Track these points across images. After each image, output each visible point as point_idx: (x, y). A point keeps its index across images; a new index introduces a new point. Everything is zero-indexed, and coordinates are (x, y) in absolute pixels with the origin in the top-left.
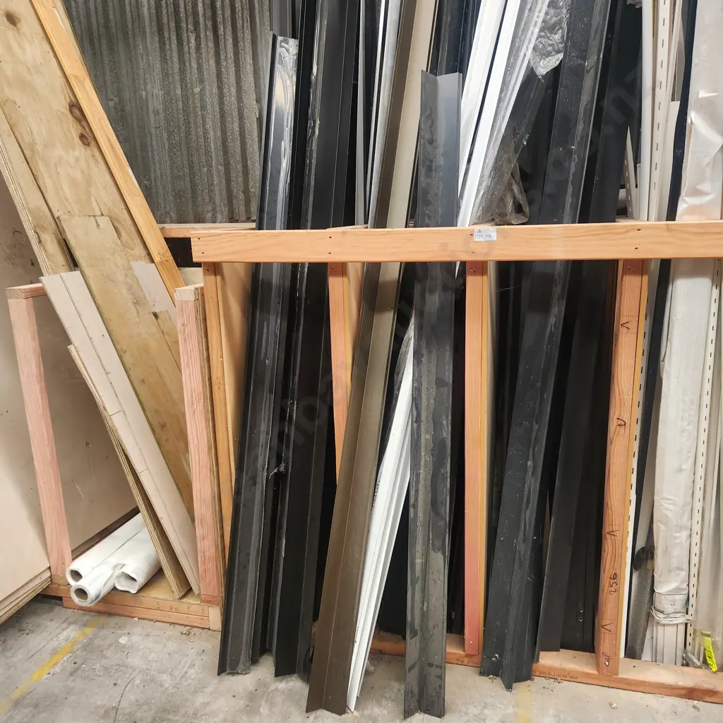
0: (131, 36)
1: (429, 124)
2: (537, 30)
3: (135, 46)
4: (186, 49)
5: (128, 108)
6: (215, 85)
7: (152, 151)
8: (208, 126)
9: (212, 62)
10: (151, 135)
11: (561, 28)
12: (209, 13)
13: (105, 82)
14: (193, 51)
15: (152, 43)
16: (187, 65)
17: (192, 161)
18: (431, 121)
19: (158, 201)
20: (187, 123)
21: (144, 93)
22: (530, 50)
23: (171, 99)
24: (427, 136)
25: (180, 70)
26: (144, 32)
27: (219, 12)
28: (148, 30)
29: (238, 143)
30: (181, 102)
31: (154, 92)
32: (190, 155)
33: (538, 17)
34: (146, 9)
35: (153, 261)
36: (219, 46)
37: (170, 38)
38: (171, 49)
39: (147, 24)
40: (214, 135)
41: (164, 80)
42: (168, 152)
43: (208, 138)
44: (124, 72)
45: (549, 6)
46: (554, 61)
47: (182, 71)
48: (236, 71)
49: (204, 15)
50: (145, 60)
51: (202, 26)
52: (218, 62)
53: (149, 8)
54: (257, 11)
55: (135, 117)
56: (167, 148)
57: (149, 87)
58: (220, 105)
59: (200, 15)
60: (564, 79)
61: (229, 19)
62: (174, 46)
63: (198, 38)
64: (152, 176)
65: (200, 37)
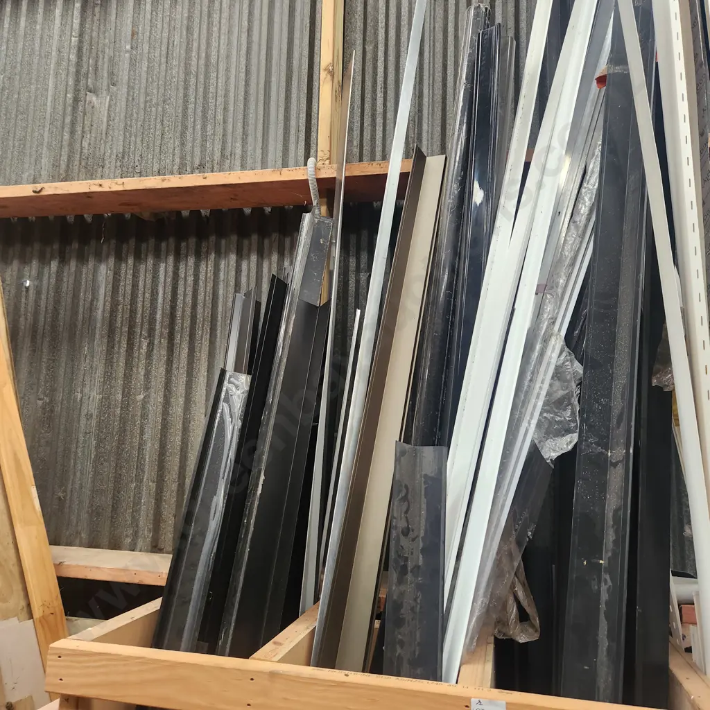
0: (78, 336)
1: (404, 508)
2: (540, 404)
3: (81, 347)
4: (136, 354)
5: (58, 409)
6: (161, 394)
7: (75, 460)
8: (146, 437)
9: (162, 370)
10: (78, 442)
11: (570, 404)
12: (167, 322)
13: (38, 379)
14: (143, 357)
15: (100, 345)
16: (134, 370)
17: (120, 475)
18: (406, 503)
19: (69, 517)
20: (123, 431)
21: (79, 396)
22: (533, 426)
23: (110, 404)
24: (402, 524)
25: (125, 375)
26: (93, 335)
27: (179, 321)
28: (97, 332)
29: (177, 459)
30: (119, 409)
31: (91, 395)
32: (118, 466)
33: (541, 388)
34: (100, 312)
35: (31, 617)
36: (173, 354)
37: (120, 342)
38: (119, 353)
39: (99, 325)
40: (151, 447)
41: (104, 383)
42: (93, 461)
43: (143, 449)
44: (62, 371)
45: (553, 378)
46: (565, 444)
47: (127, 377)
48: (187, 382)
49: (162, 323)
50: (88, 361)
51: (157, 332)
52: (169, 371)
53: (104, 311)
54: (219, 324)
55: (63, 420)
56: (93, 457)
57: (86, 390)
58: (163, 415)
59: (158, 322)
60: (582, 471)
61: (188, 329)
62: (123, 350)
63: (151, 344)
64: (70, 487)
65: (153, 344)
